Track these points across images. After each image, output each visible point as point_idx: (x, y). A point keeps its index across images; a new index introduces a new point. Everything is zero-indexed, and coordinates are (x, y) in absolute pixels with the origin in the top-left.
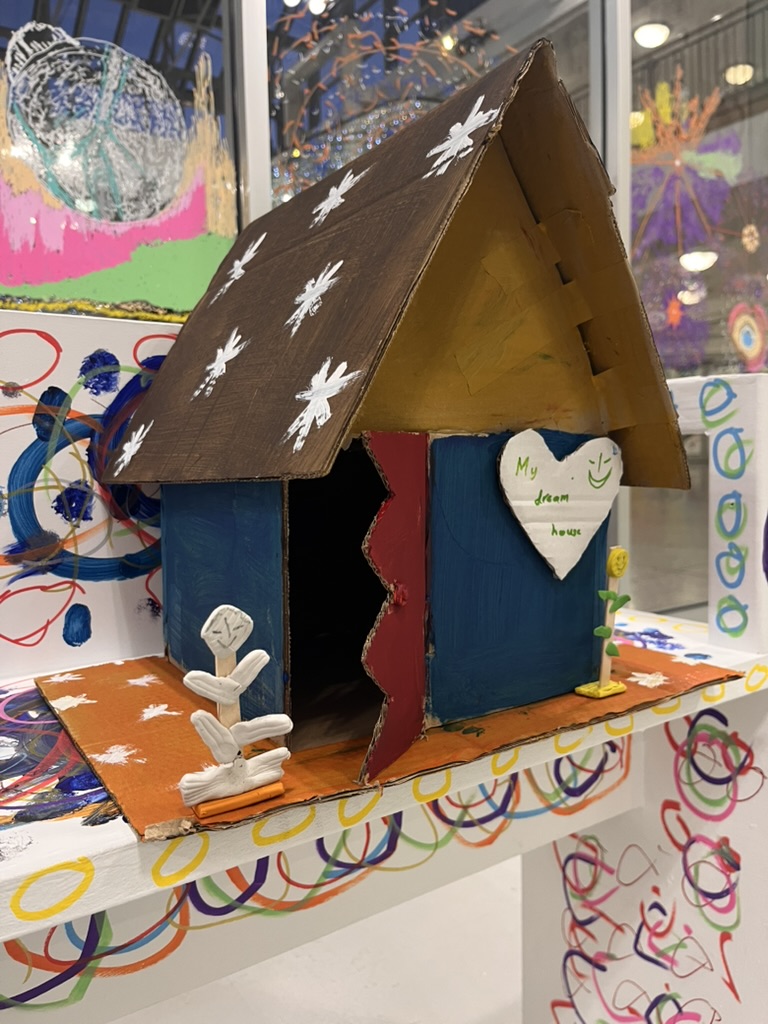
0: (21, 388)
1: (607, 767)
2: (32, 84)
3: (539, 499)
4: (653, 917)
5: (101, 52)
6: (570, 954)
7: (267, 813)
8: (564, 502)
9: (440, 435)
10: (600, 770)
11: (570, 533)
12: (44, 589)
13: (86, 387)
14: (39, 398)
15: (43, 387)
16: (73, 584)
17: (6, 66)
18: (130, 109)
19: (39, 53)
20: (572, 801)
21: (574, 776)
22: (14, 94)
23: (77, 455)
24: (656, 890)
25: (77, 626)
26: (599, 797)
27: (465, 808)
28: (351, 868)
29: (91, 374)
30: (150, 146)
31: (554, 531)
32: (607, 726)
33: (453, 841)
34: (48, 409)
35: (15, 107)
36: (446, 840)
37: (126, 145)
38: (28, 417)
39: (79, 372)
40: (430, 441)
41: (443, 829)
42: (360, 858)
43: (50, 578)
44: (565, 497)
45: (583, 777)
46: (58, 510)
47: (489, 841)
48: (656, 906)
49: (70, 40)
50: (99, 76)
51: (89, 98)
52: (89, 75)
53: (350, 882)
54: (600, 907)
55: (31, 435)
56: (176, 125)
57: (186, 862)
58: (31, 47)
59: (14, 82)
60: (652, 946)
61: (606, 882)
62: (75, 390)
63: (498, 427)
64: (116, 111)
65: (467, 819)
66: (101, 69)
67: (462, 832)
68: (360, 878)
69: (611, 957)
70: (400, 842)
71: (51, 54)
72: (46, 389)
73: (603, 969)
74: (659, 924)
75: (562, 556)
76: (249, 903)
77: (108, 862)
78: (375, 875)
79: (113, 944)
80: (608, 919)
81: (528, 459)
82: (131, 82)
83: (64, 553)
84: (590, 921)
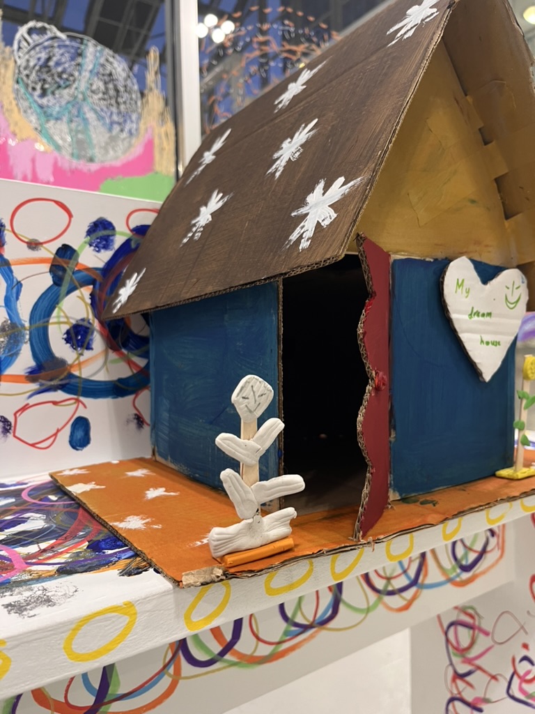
0: (41, 244)
1: (489, 548)
2: (32, 64)
3: (471, 315)
4: (523, 667)
5: (82, 43)
6: (452, 700)
7: (283, 563)
8: (488, 318)
9: (398, 257)
10: (484, 551)
11: (493, 344)
12: (55, 403)
13: (91, 245)
14: (54, 252)
15: (57, 244)
16: (78, 401)
17: (13, 51)
18: (101, 85)
19: (37, 42)
20: (465, 576)
21: (466, 555)
22: (19, 71)
23: (82, 298)
24: (525, 646)
25: (79, 434)
26: (484, 573)
27: (389, 579)
28: (305, 628)
29: (94, 236)
30: (114, 109)
31: (482, 341)
32: (522, 504)
33: (381, 607)
34: (61, 261)
35: (20, 80)
36: (375, 605)
37: (98, 109)
38: (46, 267)
39: (85, 234)
40: (391, 260)
41: (373, 596)
42: (311, 619)
43: (60, 395)
44: (489, 314)
45: (472, 557)
46: (68, 340)
47: (406, 608)
48: (525, 658)
49: (59, 34)
50: (79, 60)
51: (72, 75)
52: (72, 59)
53: (305, 640)
54: (478, 662)
55: (48, 281)
56: (134, 96)
57: (211, 609)
58: (32, 38)
59: (19, 62)
60: (521, 690)
61: (483, 642)
62: (82, 247)
63: (440, 255)
64: (91, 85)
65: (390, 588)
66: (80, 55)
67: (387, 599)
68: (312, 637)
69: (487, 701)
70: (342, 607)
71: (46, 44)
72: (60, 246)
73: (480, 710)
74: (528, 672)
75: (488, 362)
76: (228, 657)
77: (149, 607)
78: (323, 635)
79: (122, 690)
80: (484, 671)
81: (463, 281)
82: (103, 65)
83: (71, 376)
84: (469, 673)
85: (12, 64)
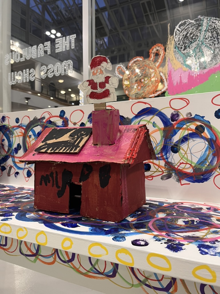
0: (77, 123)
5: (201, 21)
13: (89, 122)
17: (174, 36)
19: (183, 29)
27: (147, 278)
28: (99, 273)
29: (90, 118)
30: (216, 42)
33: (140, 288)
35: (176, 47)
36: (136, 286)
39: (87, 118)
41: (136, 282)
42: (102, 271)
49: (191, 21)
50: (200, 28)
51: (197, 36)
52: (197, 29)
53: (99, 277)
58: (180, 28)
59: (176, 40)
62: (86, 123)
64: (205, 36)
65: (147, 283)
67: (145, 287)
68: (102, 278)
70: (117, 274)
71: (186, 28)
72: (81, 123)
76: (70, 264)
78: (107, 280)
82: (210, 26)
85: (173, 42)
